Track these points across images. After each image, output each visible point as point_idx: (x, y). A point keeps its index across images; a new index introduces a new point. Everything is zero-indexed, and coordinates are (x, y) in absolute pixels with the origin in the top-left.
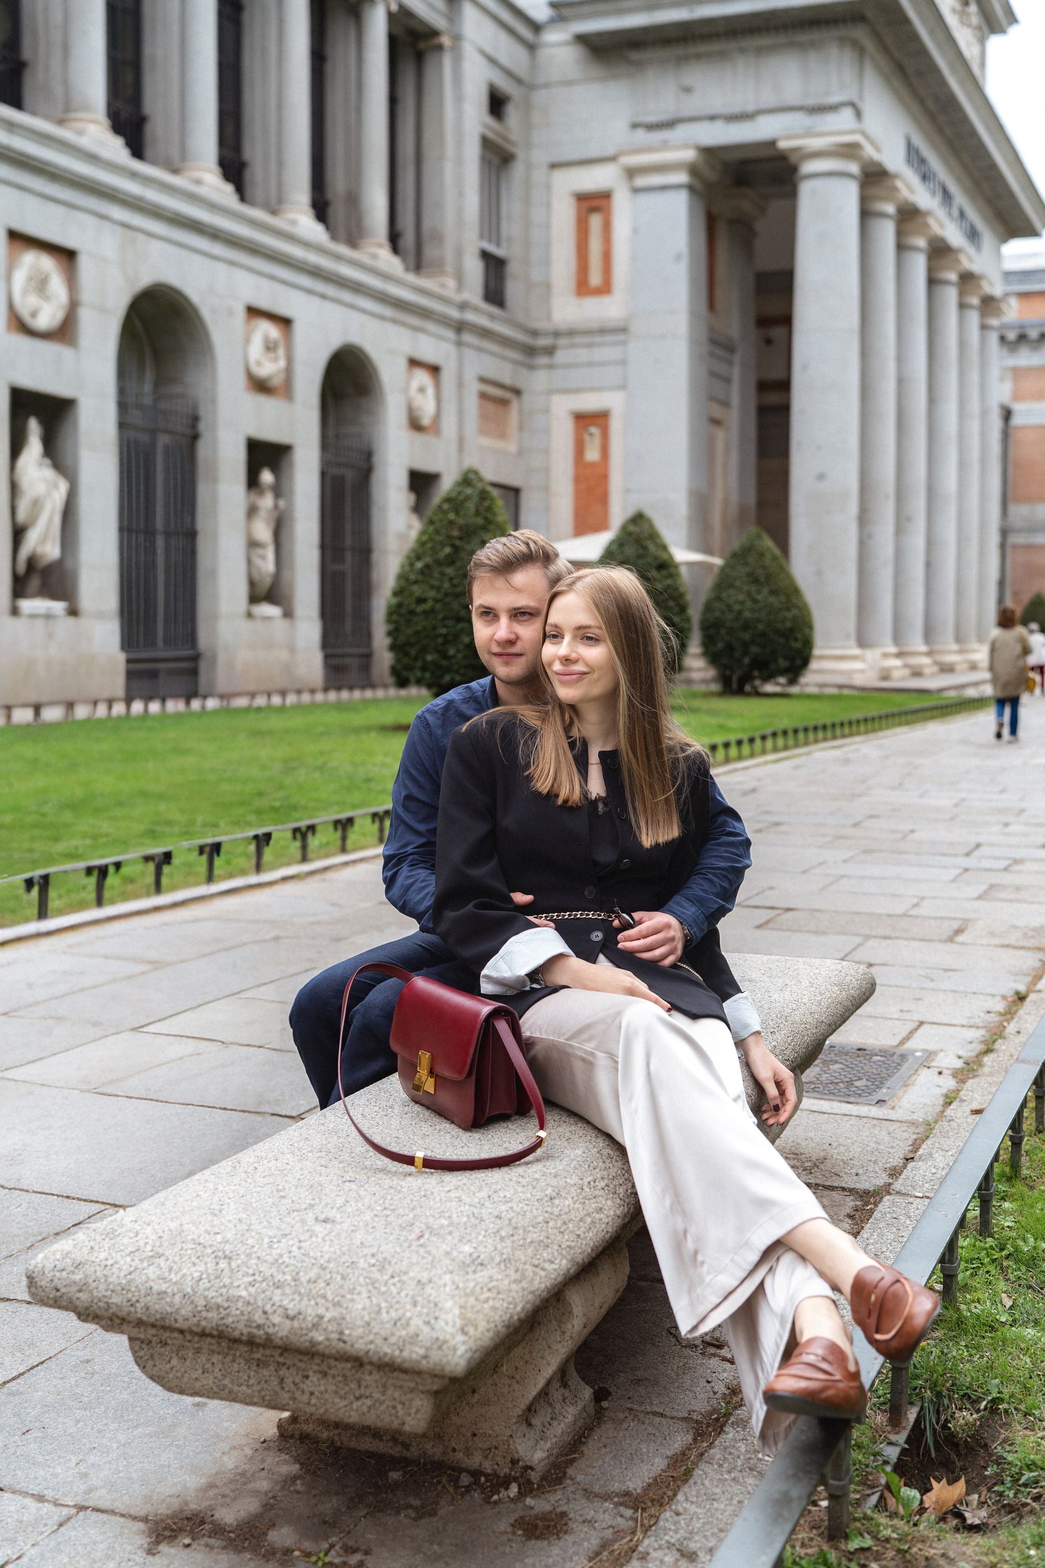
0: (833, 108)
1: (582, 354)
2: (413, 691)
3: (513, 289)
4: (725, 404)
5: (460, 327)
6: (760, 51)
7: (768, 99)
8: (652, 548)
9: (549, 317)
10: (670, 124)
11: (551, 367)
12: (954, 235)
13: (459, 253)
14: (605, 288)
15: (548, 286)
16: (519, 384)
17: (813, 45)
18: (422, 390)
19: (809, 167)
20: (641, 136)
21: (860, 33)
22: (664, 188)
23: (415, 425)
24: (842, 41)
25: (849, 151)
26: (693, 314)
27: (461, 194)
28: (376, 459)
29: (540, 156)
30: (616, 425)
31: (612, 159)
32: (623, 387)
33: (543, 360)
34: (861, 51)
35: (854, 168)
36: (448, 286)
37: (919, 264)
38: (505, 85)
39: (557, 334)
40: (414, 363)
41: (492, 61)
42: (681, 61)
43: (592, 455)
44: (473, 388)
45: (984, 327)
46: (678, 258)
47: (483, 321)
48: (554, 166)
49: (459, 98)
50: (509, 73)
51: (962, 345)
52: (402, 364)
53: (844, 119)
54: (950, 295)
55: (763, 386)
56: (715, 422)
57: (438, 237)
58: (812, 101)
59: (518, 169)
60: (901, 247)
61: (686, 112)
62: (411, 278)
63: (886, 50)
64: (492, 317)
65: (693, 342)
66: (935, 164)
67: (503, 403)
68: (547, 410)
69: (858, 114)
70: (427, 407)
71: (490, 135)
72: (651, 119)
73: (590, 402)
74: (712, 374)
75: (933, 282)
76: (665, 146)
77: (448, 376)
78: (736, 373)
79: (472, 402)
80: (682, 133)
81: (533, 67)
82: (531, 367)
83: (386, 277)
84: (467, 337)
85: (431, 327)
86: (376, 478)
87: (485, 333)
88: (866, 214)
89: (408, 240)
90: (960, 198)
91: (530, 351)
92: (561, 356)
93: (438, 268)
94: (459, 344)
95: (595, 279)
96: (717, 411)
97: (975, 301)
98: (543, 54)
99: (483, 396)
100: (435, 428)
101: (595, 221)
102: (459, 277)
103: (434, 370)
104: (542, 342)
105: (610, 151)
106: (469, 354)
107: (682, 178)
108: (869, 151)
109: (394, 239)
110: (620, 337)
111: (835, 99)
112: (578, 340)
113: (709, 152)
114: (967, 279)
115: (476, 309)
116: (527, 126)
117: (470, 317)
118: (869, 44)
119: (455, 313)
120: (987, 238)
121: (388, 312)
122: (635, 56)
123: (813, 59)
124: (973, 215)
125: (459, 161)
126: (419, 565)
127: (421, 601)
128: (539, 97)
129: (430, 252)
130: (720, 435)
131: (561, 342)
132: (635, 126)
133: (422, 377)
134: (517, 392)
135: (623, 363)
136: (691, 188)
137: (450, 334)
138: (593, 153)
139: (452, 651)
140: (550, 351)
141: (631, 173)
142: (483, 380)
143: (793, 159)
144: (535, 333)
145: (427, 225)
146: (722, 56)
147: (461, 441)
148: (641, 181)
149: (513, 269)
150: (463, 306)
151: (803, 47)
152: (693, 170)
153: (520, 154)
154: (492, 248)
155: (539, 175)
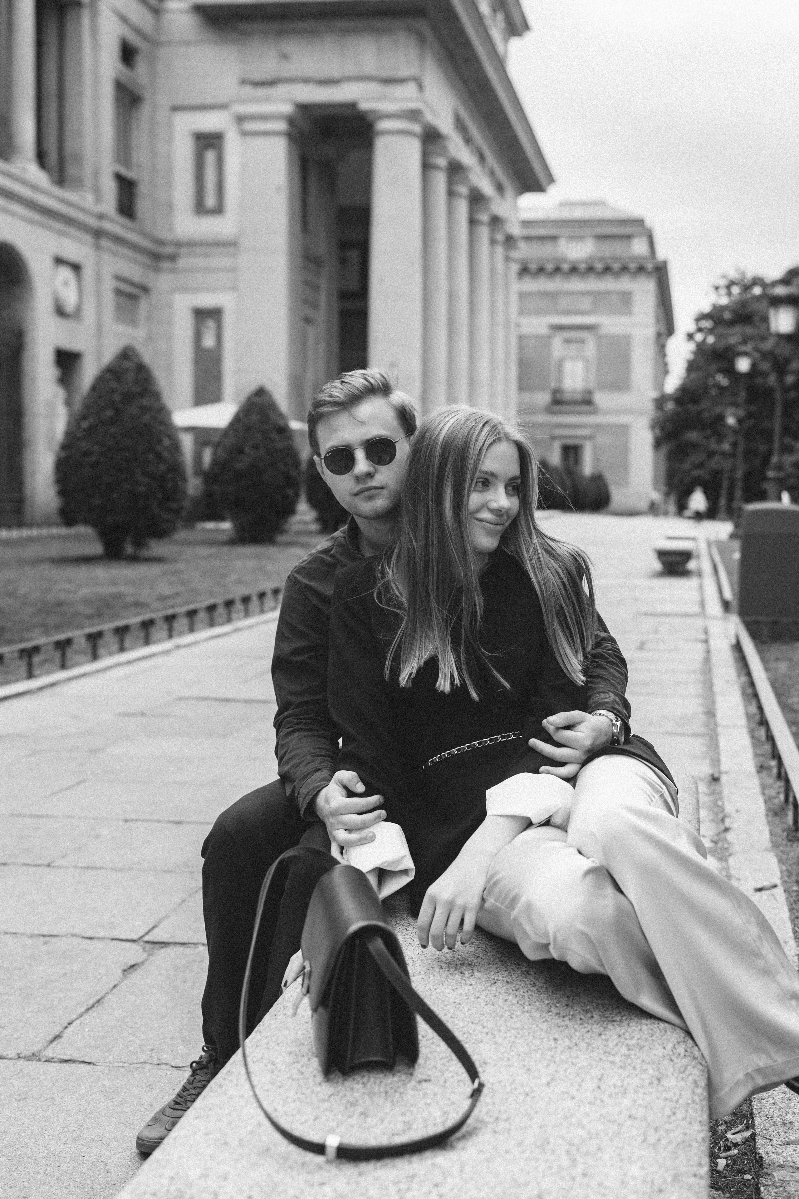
0: (401, 81)
1: (200, 262)
2: (83, 529)
3: (143, 206)
4: (315, 306)
5: (98, 234)
6: (345, 32)
7: (350, 69)
8: (272, 416)
9: (171, 229)
10: (272, 83)
11: (174, 271)
12: (487, 187)
13: (97, 173)
14: (219, 210)
15: (170, 206)
16: (149, 283)
17: (386, 31)
18: (66, 283)
19: (383, 125)
20: (248, 90)
21: (422, 25)
22: (267, 133)
23: (60, 312)
24: (410, 30)
25: (414, 115)
26: (291, 234)
27: (97, 125)
28: (28, 339)
29: (163, 100)
30: (228, 320)
31: (223, 107)
32: (234, 288)
33: (167, 265)
34: (422, 40)
35: (417, 128)
36: (87, 199)
37: (462, 207)
38: (134, 40)
39: (179, 244)
40: (59, 261)
41: (124, 20)
42: (281, 34)
43: (209, 342)
44: (109, 285)
45: (507, 259)
46: (278, 189)
47: (117, 230)
48: (176, 109)
49: (96, 47)
50: (138, 31)
51: (493, 270)
52: (48, 262)
53: (409, 90)
54: (484, 232)
55: (344, 295)
56: (308, 320)
57: (78, 159)
58: (383, 74)
59: (145, 109)
60: (451, 194)
61: (284, 74)
62: (56, 191)
63: (440, 39)
64: (123, 226)
65: (292, 255)
66: (474, 131)
67: (133, 298)
68: (170, 306)
69: (421, 87)
70: (70, 298)
71: (122, 79)
72: (257, 76)
73: (207, 301)
74: (307, 283)
75: (472, 222)
76: (267, 99)
77: (88, 273)
78: (323, 283)
79: (109, 297)
80: (281, 90)
81: (158, 27)
82: (157, 270)
83: (34, 187)
84: (105, 243)
85: (73, 231)
86: (27, 355)
87: (119, 240)
88: (426, 166)
89: (52, 158)
90: (491, 160)
91: (156, 257)
92: (182, 263)
93: (78, 184)
94: (97, 247)
95: (210, 201)
96: (309, 312)
97: (500, 237)
98: (167, 18)
99: (118, 292)
100: (76, 315)
101: (210, 156)
102: (97, 191)
103: (76, 268)
104: (169, 250)
105: (222, 100)
106: (106, 256)
107: (282, 126)
108: (429, 117)
109: (41, 157)
110: (231, 250)
111: (403, 73)
112: (198, 250)
113: (304, 108)
114: (496, 221)
115: (112, 221)
116: (153, 74)
117: (107, 226)
118: (428, 33)
119: (92, 222)
120: (509, 192)
121: (36, 217)
122: (244, 26)
123: (386, 40)
124: (500, 173)
125: (96, 97)
126: (85, 424)
127: (86, 454)
128: (163, 52)
129: (71, 171)
130: (312, 332)
131: (184, 250)
132: (244, 82)
133: (65, 273)
134: (145, 289)
135: (234, 270)
136: (289, 135)
137: (89, 239)
138: (208, 100)
139: (114, 496)
140: (173, 258)
141: (240, 119)
142: (118, 278)
143: (371, 117)
144: (160, 243)
145: (69, 147)
146: (314, 33)
147: (99, 328)
148: (249, 126)
149: (143, 189)
150: (101, 217)
151: (378, 32)
152: (291, 121)
153: (147, 95)
154: (123, 171)
155: (162, 115)
